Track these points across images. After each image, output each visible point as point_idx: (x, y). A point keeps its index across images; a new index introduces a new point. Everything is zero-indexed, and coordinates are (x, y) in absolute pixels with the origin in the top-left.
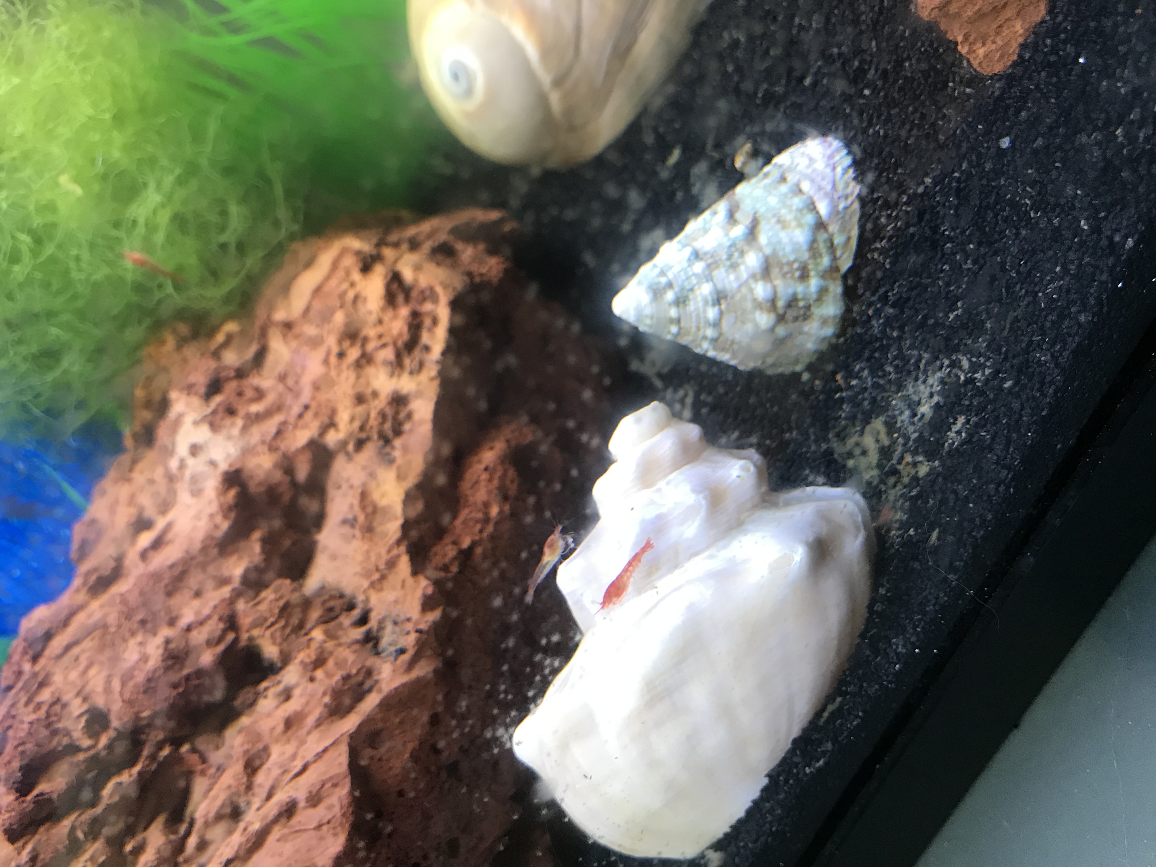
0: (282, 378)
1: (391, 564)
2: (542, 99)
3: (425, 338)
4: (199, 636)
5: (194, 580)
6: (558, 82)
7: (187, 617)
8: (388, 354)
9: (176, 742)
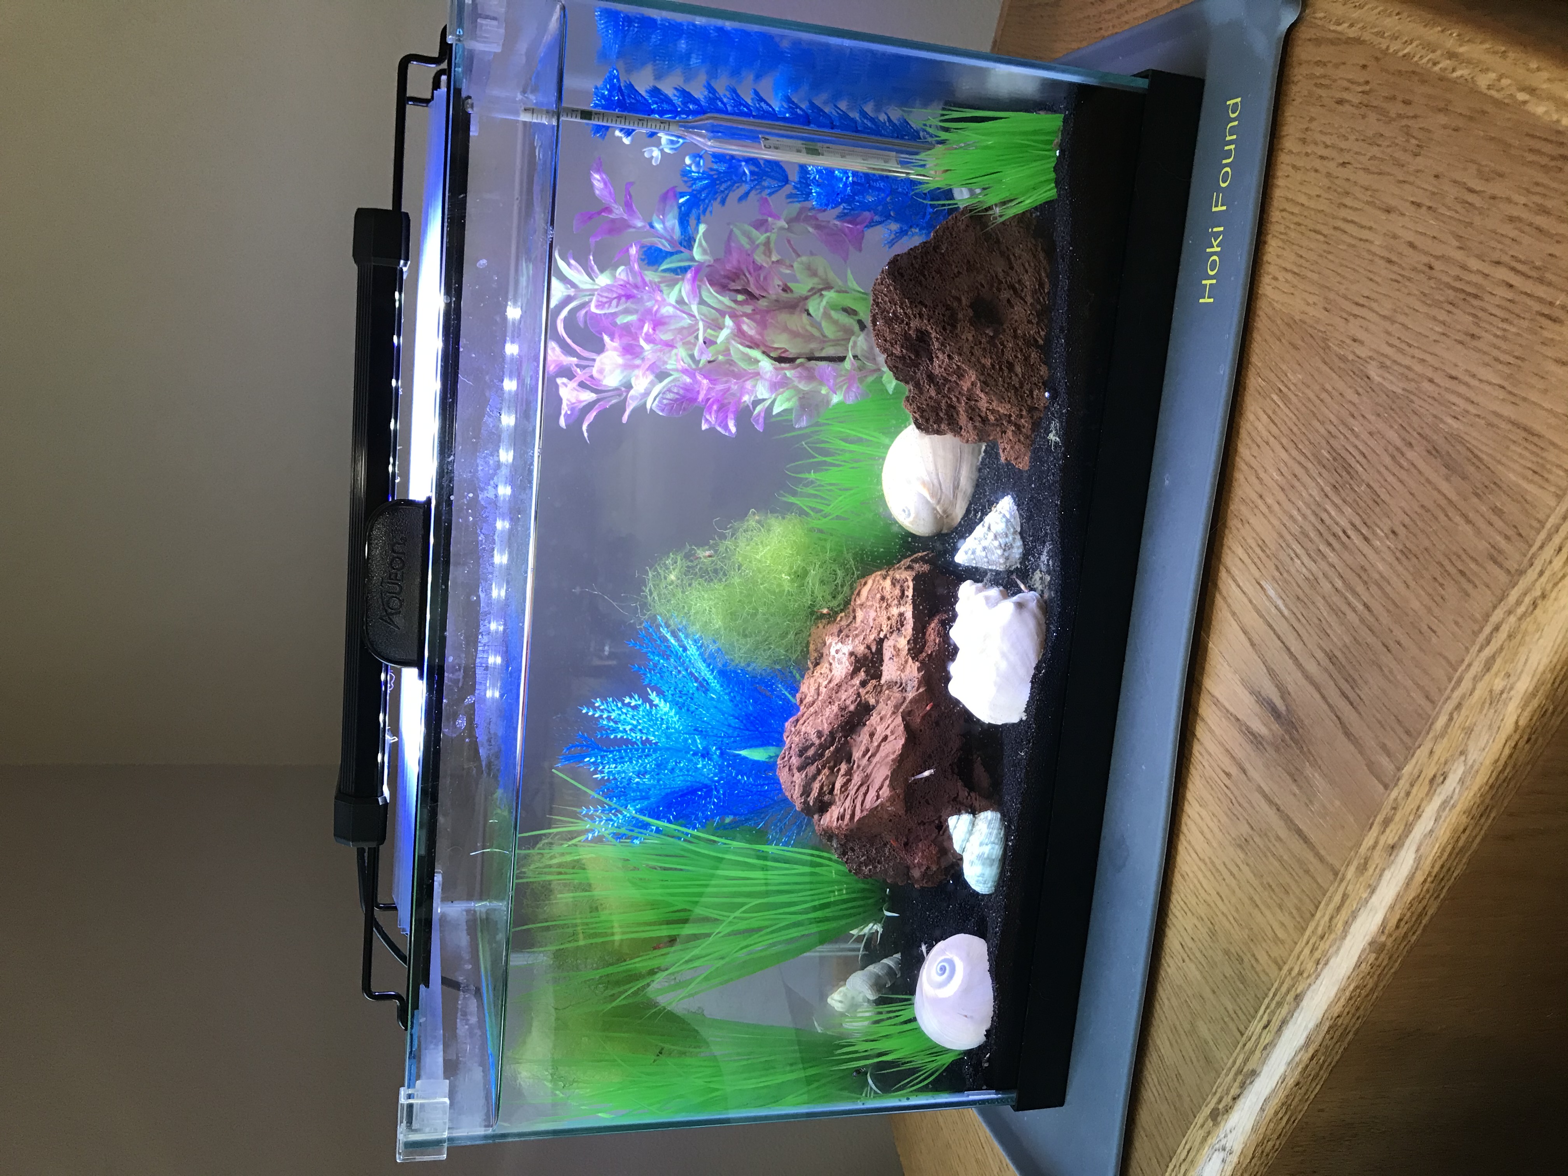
0: (862, 622)
1: (906, 662)
2: (935, 509)
3: (906, 593)
4: (848, 702)
5: (844, 688)
6: (939, 502)
7: (843, 698)
8: (896, 602)
9: (846, 737)
